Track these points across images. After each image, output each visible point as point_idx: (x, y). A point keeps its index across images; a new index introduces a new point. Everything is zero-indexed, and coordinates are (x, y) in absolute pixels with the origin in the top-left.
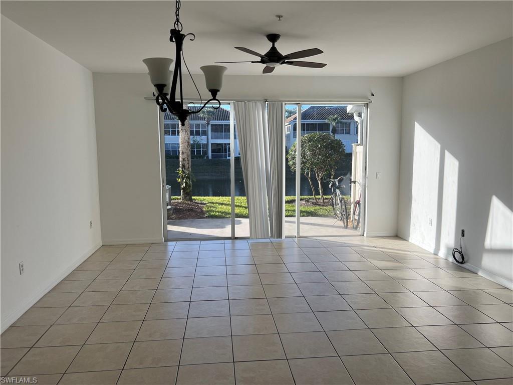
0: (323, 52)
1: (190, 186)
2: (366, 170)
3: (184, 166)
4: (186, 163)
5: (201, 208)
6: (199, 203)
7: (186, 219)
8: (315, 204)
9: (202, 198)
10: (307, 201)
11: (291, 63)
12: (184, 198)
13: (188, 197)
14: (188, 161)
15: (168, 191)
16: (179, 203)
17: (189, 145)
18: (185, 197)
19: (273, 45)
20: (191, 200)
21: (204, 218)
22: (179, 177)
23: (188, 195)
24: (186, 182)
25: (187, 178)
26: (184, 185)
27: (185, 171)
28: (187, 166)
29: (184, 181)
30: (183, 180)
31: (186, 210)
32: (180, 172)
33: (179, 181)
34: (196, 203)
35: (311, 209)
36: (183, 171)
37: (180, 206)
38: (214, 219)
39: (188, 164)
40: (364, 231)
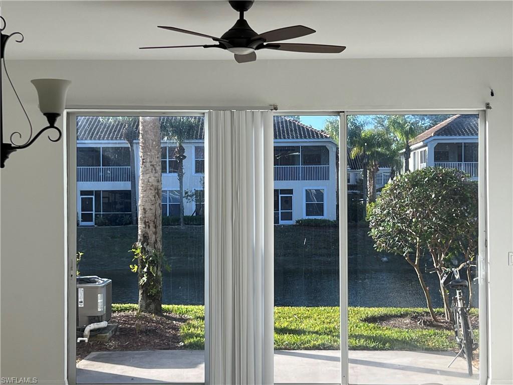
0: (315, 31)
1: (157, 281)
2: (486, 246)
3: (146, 238)
4: (150, 232)
5: (176, 329)
6: (175, 319)
7: (138, 349)
8: (429, 324)
9: (183, 307)
10: (415, 318)
11: (276, 47)
12: (146, 308)
13: (152, 306)
14: (156, 227)
15: (104, 290)
16: (133, 318)
17: (158, 193)
18: (148, 306)
19: (242, 16)
20: (159, 311)
21: (175, 348)
22: (136, 262)
23: (153, 301)
24: (149, 273)
25: (152, 263)
26: (145, 279)
27: (148, 248)
28: (152, 238)
29: (145, 270)
30: (143, 267)
31: (141, 332)
32: (139, 251)
33: (135, 269)
34: (168, 318)
35: (413, 335)
36: (143, 248)
37: (133, 324)
38: (195, 352)
39: (155, 233)
40: (488, 377)
